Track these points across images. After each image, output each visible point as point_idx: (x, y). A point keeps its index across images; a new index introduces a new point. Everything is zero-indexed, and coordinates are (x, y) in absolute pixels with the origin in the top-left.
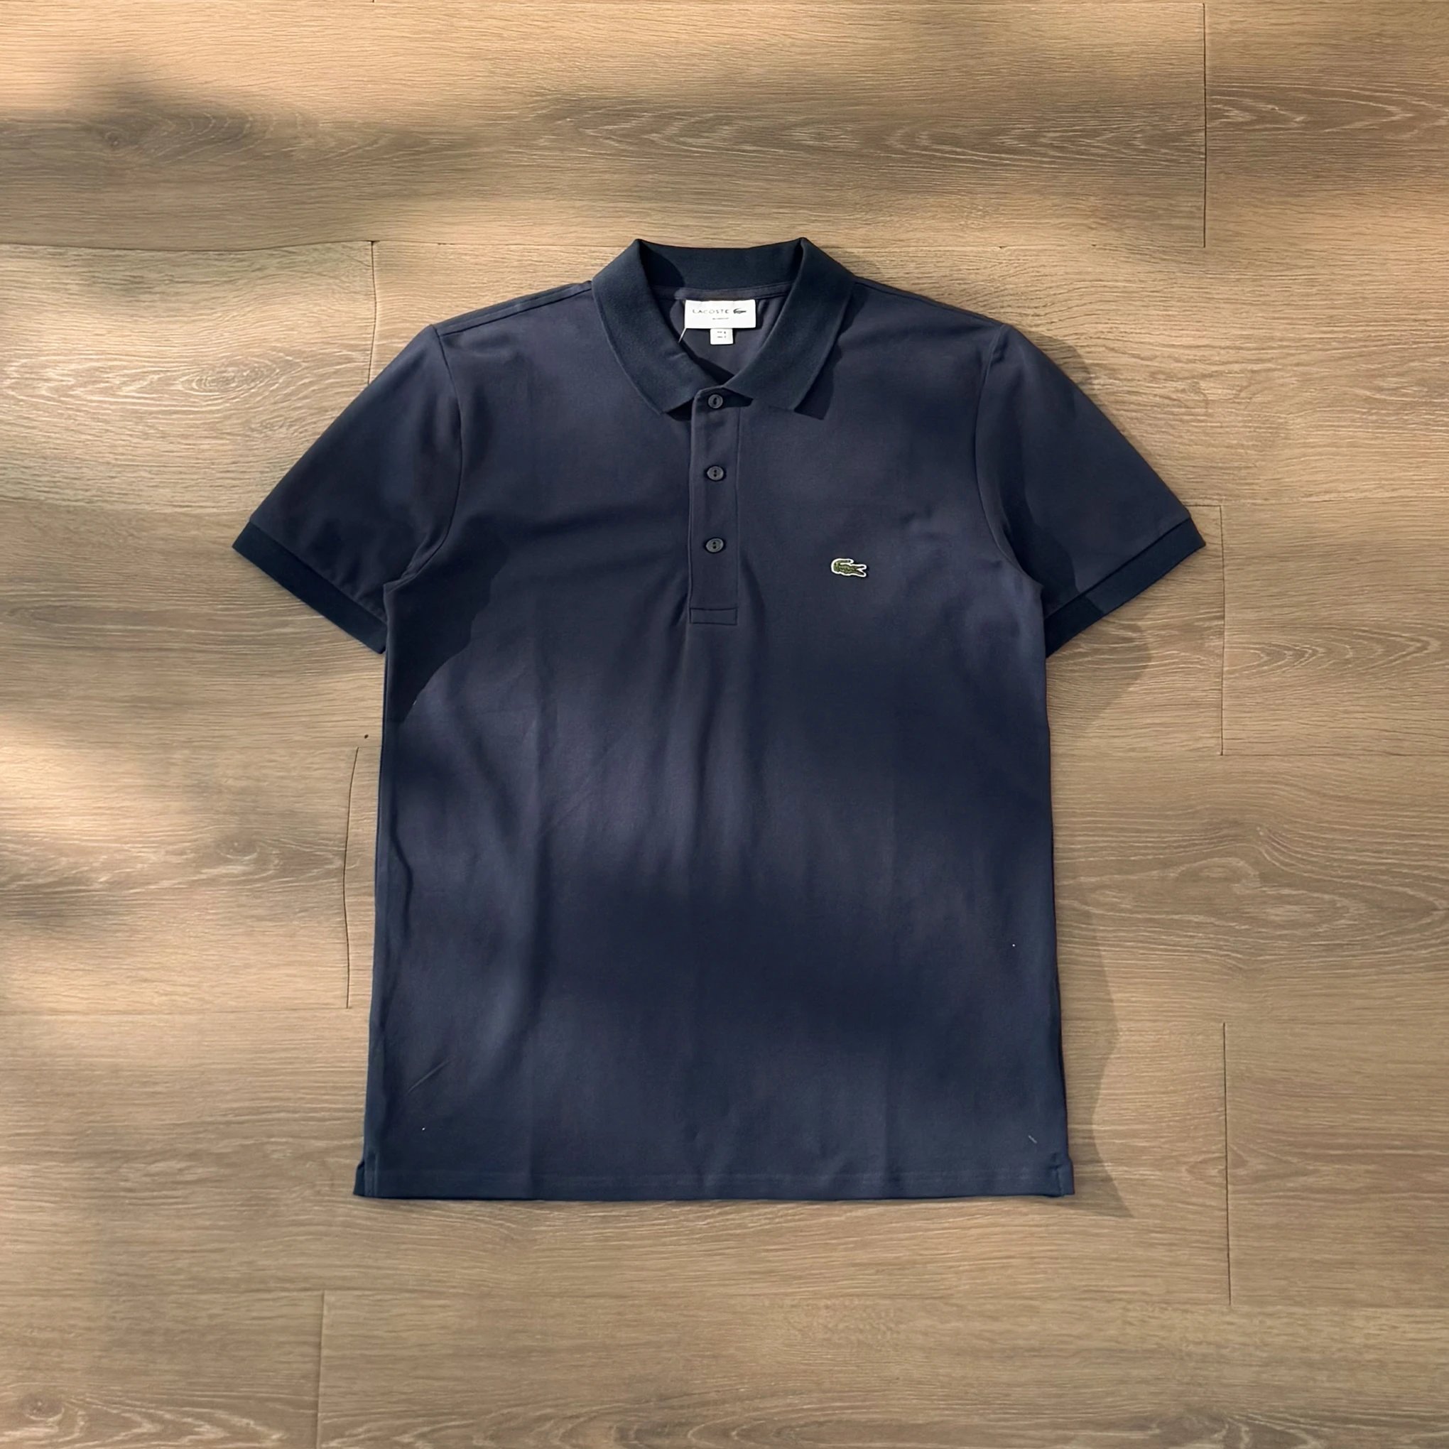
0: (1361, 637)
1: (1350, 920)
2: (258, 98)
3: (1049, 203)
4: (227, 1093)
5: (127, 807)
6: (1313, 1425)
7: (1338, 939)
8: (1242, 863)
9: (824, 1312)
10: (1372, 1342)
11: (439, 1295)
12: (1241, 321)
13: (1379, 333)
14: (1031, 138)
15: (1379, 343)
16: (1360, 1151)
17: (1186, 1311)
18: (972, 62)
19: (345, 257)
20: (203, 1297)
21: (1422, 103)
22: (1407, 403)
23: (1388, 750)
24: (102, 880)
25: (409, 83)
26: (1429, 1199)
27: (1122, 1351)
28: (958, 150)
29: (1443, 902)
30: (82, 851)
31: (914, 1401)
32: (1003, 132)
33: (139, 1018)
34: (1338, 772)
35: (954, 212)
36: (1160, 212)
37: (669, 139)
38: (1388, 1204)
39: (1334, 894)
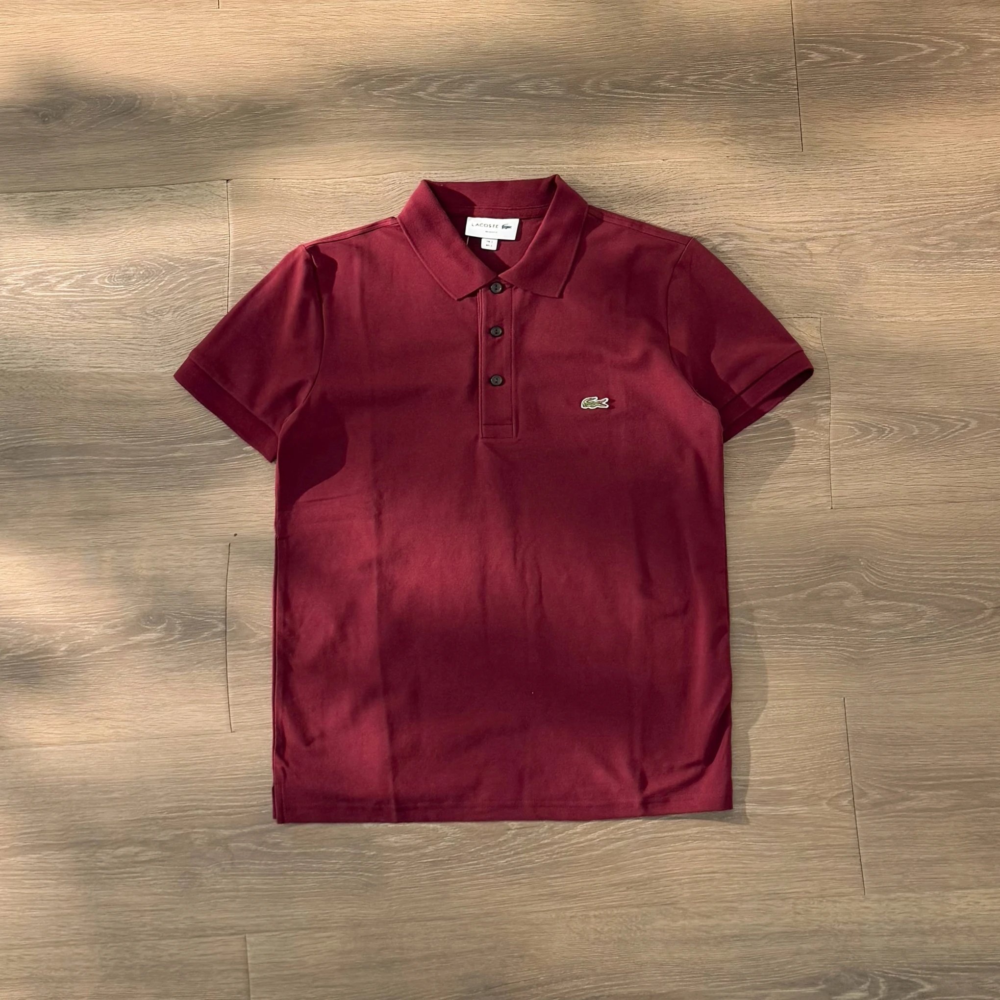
0: (923, 419)
1: (928, 620)
2: (144, 82)
3: (694, 127)
4: (161, 797)
5: (77, 595)
6: (927, 974)
7: (920, 634)
8: (849, 585)
9: (593, 920)
10: (962, 914)
11: (326, 929)
12: (831, 203)
13: (923, 206)
14: (678, 80)
15: (923, 212)
16: (945, 781)
17: (835, 902)
18: (634, 28)
19: (208, 193)
20: (163, 942)
21: (942, 41)
22: (944, 254)
23: (947, 499)
24: (62, 649)
25: (248, 65)
26: (995, 811)
27: (795, 932)
28: (629, 92)
29: (991, 603)
30: (48, 630)
31: (659, 978)
32: (658, 77)
33: (96, 745)
34: (912, 517)
35: (630, 136)
36: (770, 128)
37: (431, 95)
38: (967, 817)
39: (916, 602)
